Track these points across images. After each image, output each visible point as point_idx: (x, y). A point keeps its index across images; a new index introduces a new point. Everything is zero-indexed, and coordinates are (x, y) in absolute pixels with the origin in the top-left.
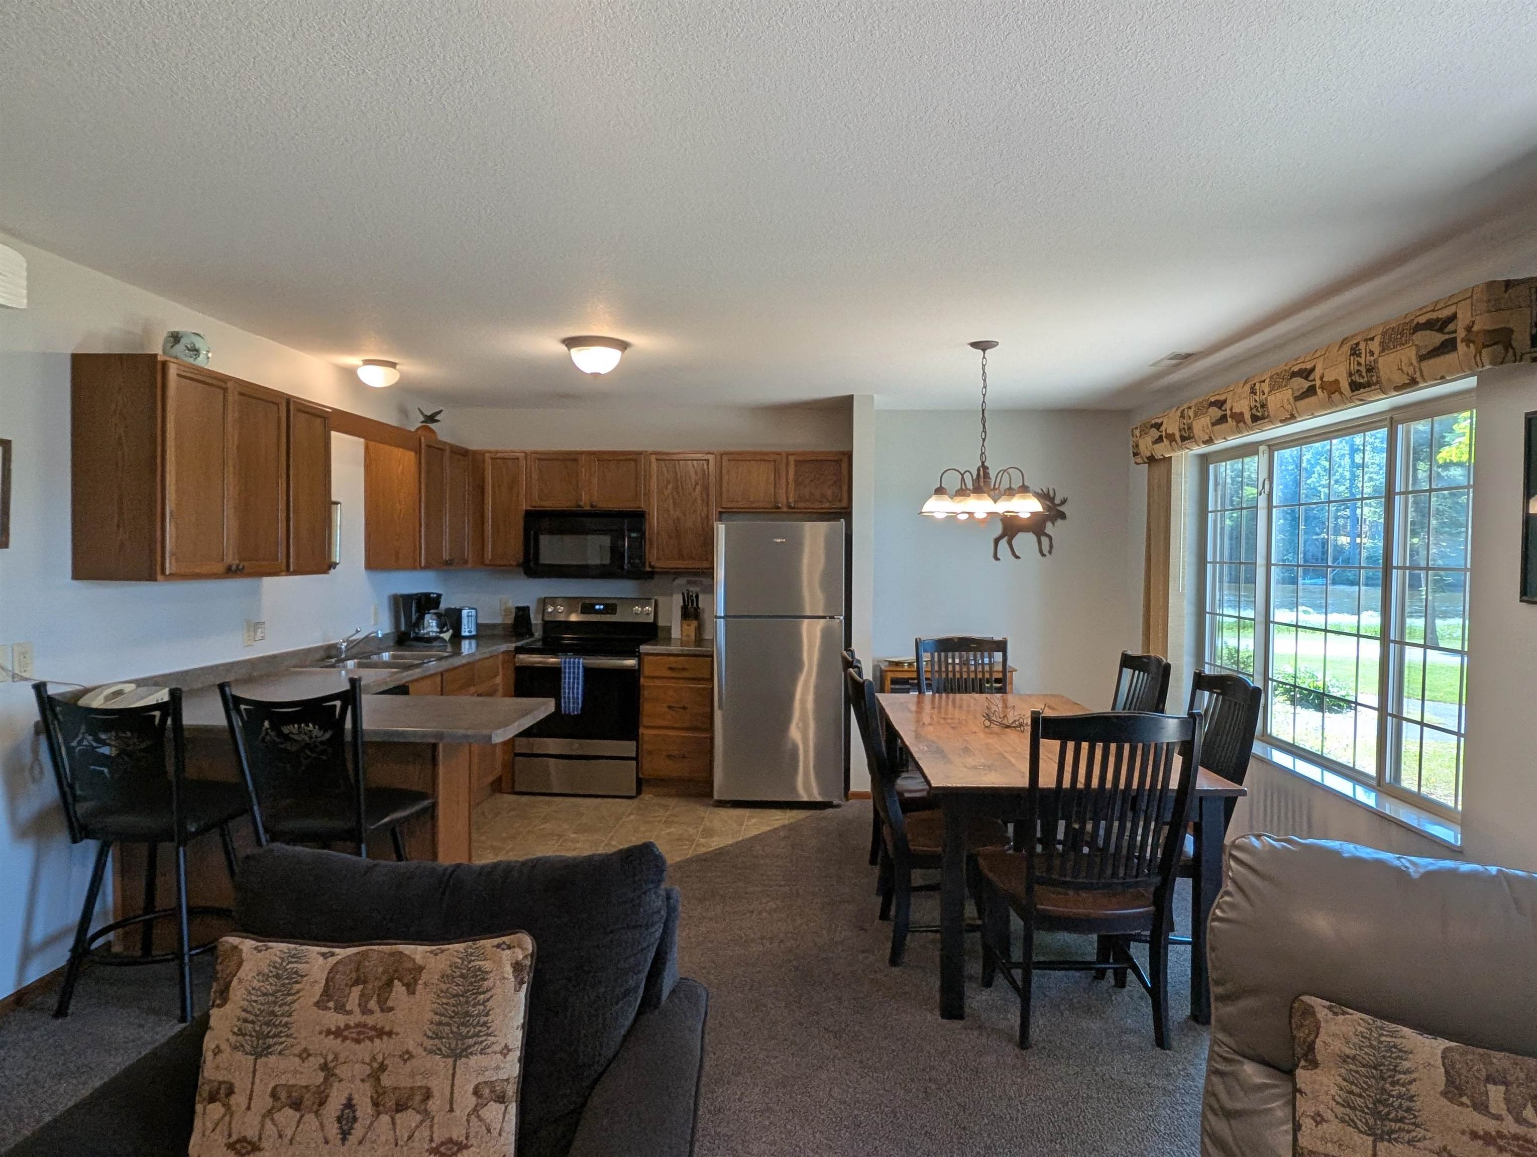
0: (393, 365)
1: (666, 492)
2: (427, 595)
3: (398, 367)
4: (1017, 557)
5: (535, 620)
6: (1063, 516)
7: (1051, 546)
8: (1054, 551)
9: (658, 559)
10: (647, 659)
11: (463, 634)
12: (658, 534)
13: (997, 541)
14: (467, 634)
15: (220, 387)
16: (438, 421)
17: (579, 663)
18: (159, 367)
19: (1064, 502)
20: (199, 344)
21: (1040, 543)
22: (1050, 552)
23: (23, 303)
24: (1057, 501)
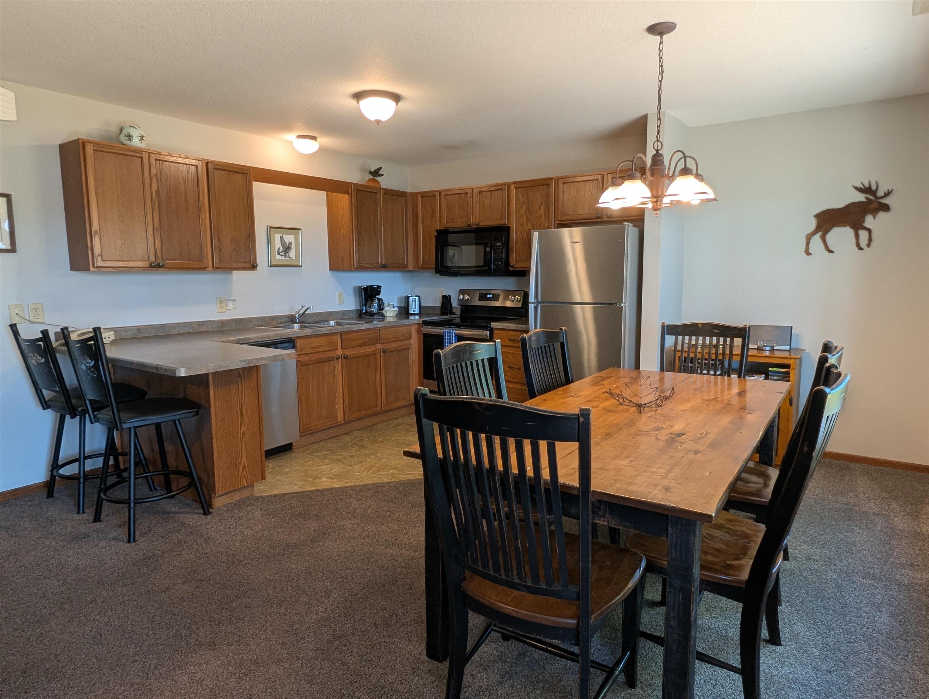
0: (314, 138)
1: (522, 212)
2: (371, 287)
3: (318, 140)
4: (831, 252)
5: (455, 303)
6: (886, 208)
7: (870, 240)
8: (873, 244)
9: (516, 261)
10: (496, 332)
11: (410, 312)
12: (516, 242)
13: (809, 238)
14: (412, 312)
15: (140, 157)
16: (382, 175)
17: (452, 333)
18: (81, 145)
19: (888, 194)
20: (132, 132)
21: (857, 236)
22: (868, 245)
23: (14, 118)
24: (880, 193)
